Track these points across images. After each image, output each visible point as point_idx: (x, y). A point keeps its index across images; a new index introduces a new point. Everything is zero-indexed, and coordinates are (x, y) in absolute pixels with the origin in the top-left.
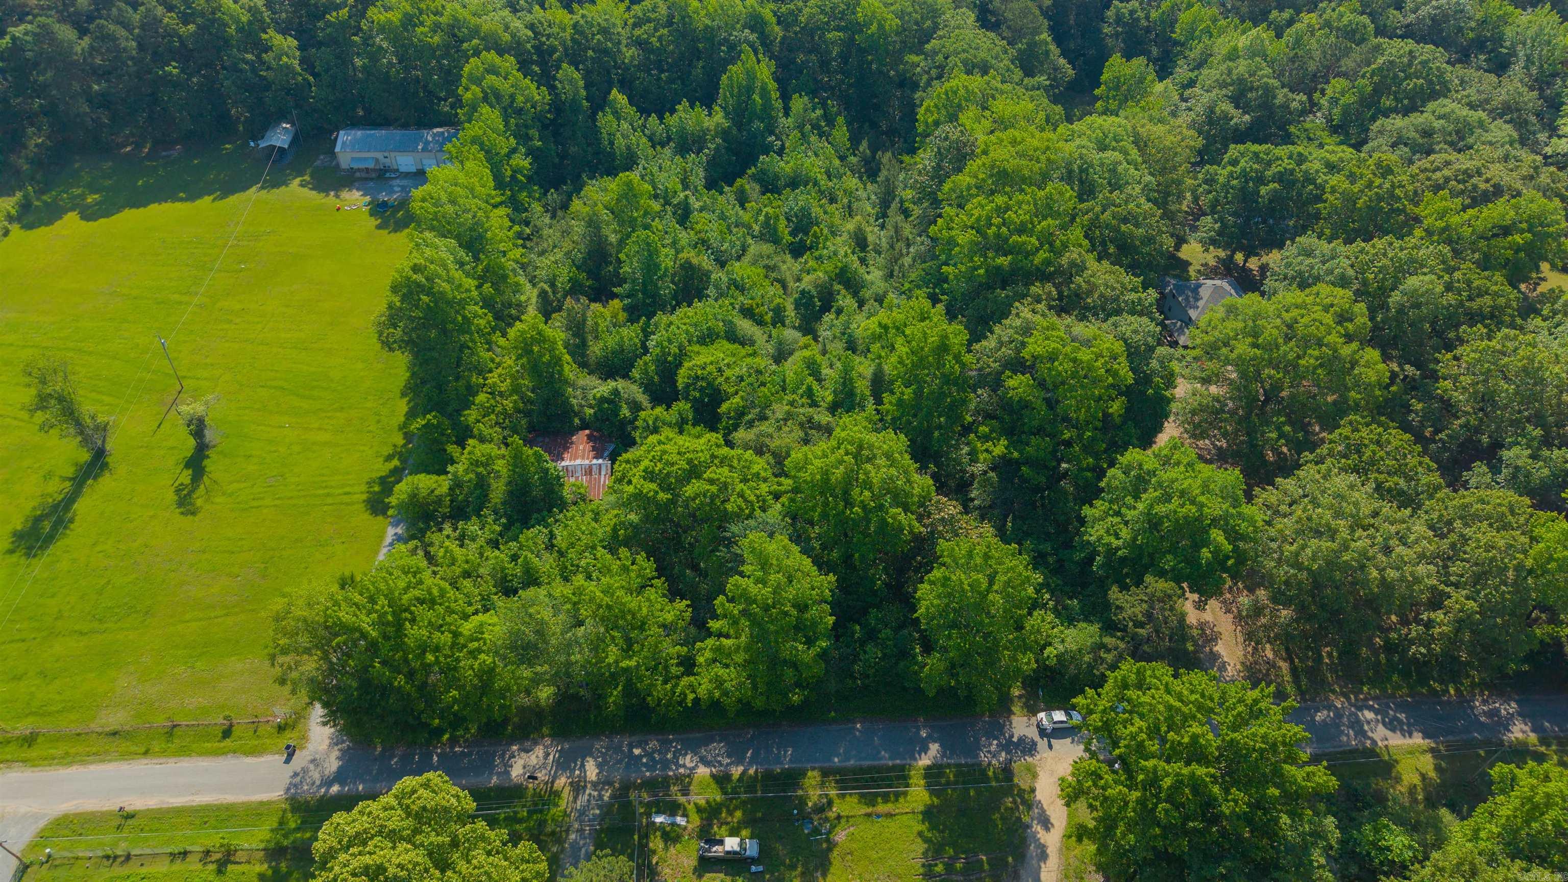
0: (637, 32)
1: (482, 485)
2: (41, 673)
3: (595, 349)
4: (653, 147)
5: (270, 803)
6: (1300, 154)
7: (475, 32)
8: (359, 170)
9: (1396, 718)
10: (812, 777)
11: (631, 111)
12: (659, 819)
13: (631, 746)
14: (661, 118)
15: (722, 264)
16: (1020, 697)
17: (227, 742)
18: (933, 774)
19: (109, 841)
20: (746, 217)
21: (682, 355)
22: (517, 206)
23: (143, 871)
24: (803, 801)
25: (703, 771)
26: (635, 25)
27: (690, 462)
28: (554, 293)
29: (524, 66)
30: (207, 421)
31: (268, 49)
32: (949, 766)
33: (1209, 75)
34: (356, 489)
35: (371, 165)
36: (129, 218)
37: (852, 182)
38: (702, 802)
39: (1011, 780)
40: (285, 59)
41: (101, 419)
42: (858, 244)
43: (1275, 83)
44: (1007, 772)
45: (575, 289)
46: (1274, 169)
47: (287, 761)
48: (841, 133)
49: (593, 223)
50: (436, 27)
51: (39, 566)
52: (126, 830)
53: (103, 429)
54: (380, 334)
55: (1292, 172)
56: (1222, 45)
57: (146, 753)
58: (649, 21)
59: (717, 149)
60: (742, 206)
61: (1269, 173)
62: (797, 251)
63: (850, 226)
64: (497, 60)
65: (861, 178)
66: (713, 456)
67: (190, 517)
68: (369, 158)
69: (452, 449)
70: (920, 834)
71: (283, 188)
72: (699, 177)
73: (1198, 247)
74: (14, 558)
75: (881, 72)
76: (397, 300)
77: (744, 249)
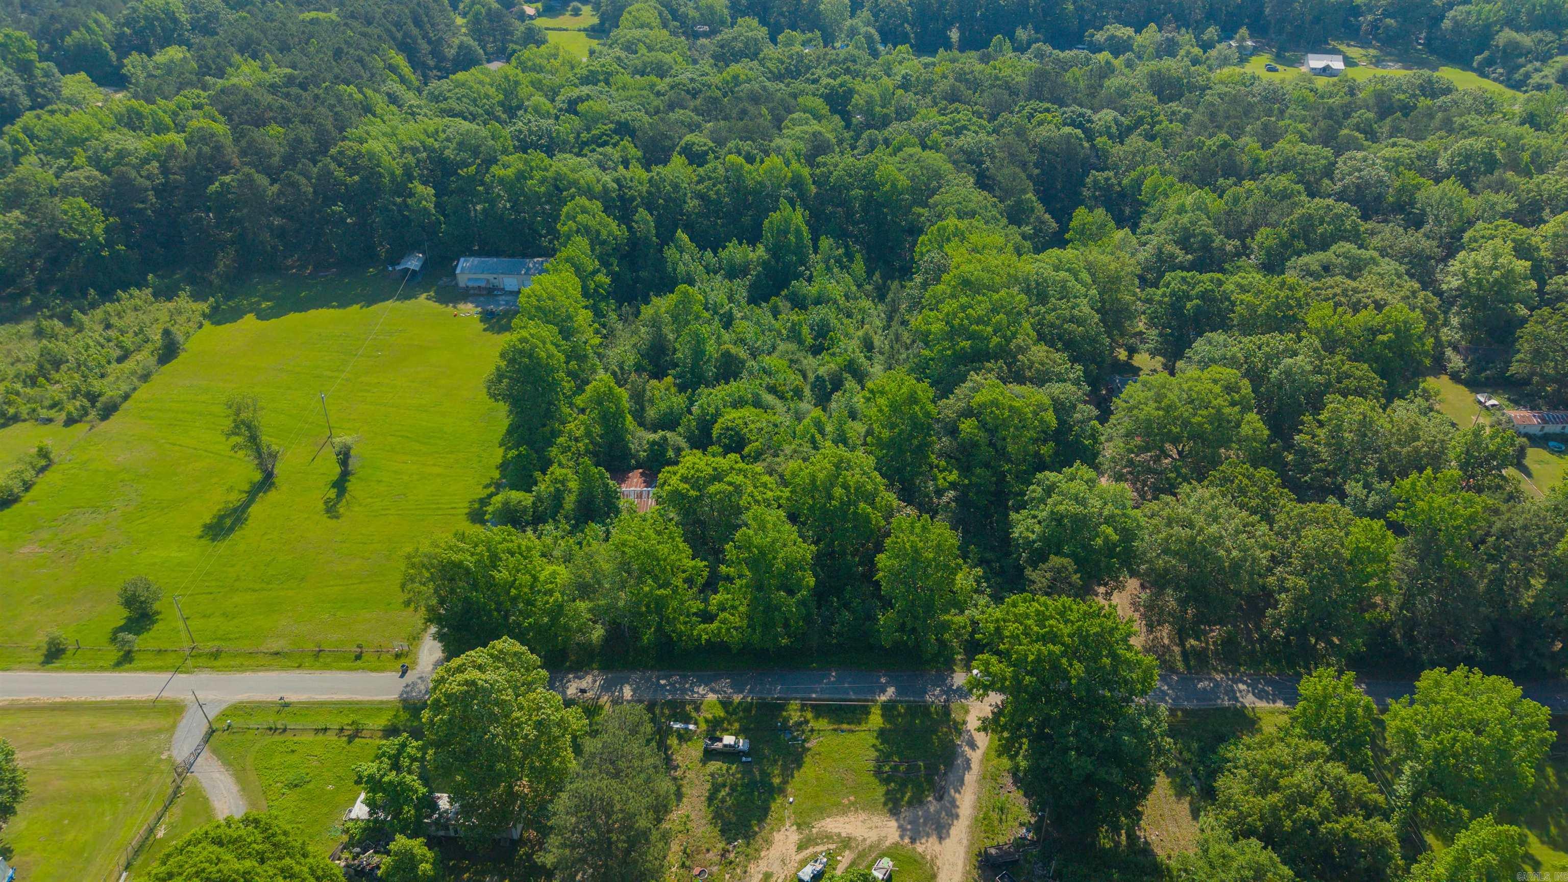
0: (700, 187)
1: (558, 498)
2: (224, 614)
3: (651, 413)
4: (708, 274)
5: (387, 702)
6: (1219, 280)
7: (575, 183)
8: (473, 288)
9: (1263, 690)
10: (794, 705)
11: (693, 246)
12: (677, 726)
13: (658, 679)
14: (715, 253)
15: (754, 356)
16: (962, 660)
17: (359, 662)
18: (888, 709)
19: (271, 720)
20: (777, 325)
21: (717, 414)
22: (598, 314)
23: (296, 739)
24: (786, 720)
25: (712, 697)
26: (698, 182)
27: (715, 469)
28: (622, 374)
29: (606, 210)
30: (352, 453)
31: (411, 195)
32: (901, 702)
33: (1163, 224)
34: (461, 505)
35: (483, 284)
36: (293, 319)
37: (866, 304)
38: (710, 716)
39: (949, 715)
40: (424, 203)
41: (274, 448)
42: (866, 346)
43: (1214, 231)
44: (946, 711)
45: (639, 369)
46: (1198, 289)
47: (402, 676)
48: (859, 266)
49: (655, 323)
50: (542, 181)
51: (223, 547)
52: (283, 715)
53: (274, 456)
54: (489, 388)
55: (1213, 291)
56: (1173, 203)
57: (299, 667)
58: (710, 178)
59: (758, 276)
60: (775, 317)
61: (1193, 293)
62: (816, 351)
63: (860, 333)
64: (587, 203)
65: (873, 301)
66: (732, 468)
67: (335, 520)
68: (483, 278)
69: (538, 474)
70: (874, 746)
71: (413, 300)
72: (742, 294)
73: (1146, 356)
74: (203, 541)
75: (895, 222)
76: (503, 364)
77: (774, 348)
